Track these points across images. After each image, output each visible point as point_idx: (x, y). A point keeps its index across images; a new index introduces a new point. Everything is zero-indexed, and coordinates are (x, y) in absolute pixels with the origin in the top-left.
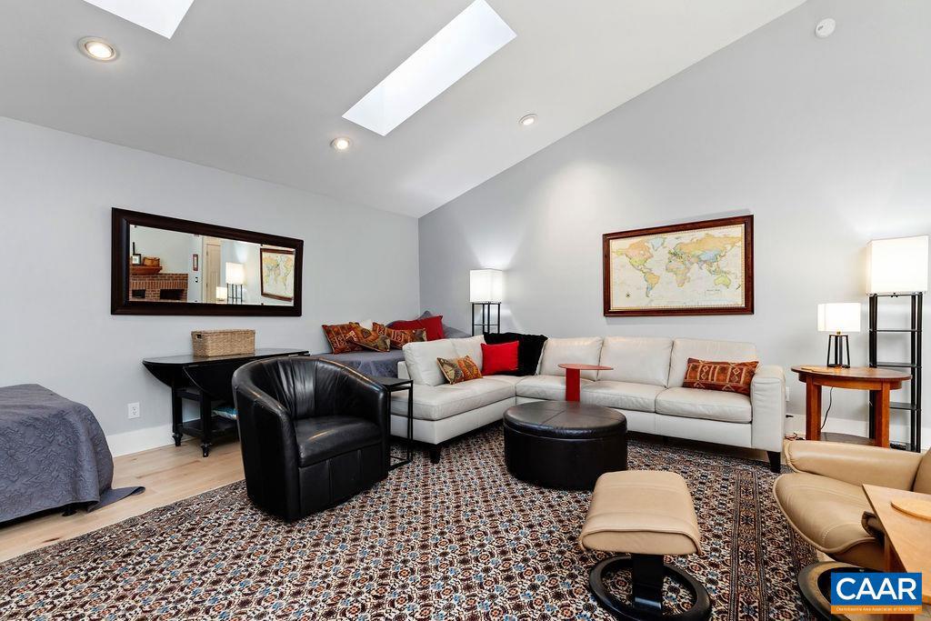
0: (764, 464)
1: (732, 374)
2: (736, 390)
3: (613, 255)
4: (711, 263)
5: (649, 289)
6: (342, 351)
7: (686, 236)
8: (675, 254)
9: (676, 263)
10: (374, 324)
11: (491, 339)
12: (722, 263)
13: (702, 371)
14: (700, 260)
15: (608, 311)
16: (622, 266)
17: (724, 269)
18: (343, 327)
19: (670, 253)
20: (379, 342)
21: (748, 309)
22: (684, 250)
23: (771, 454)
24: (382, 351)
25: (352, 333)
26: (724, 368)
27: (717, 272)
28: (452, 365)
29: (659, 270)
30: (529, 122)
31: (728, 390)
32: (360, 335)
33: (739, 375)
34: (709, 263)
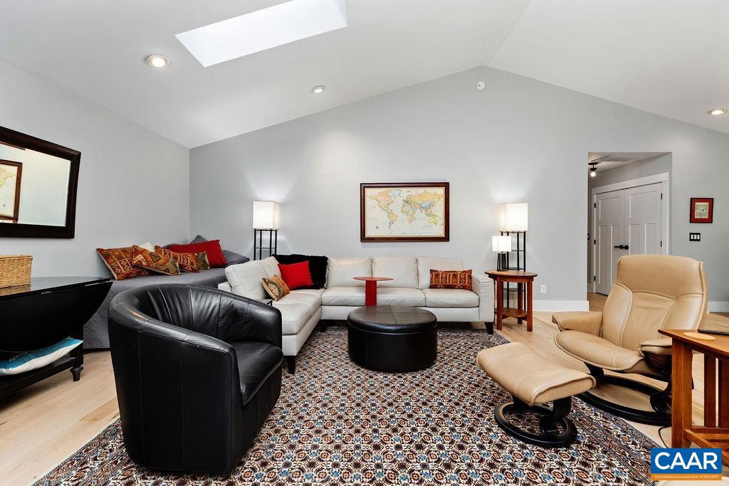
0: (483, 330)
1: (461, 278)
2: (464, 288)
3: (367, 199)
4: (427, 208)
5: (391, 223)
6: (128, 277)
7: (414, 191)
8: (407, 202)
9: (407, 208)
10: (156, 248)
11: (283, 260)
12: (433, 209)
13: (442, 278)
14: (421, 207)
15: (364, 239)
16: (374, 207)
17: (435, 214)
18: (124, 250)
19: (404, 200)
20: (169, 265)
21: (446, 238)
22: (412, 200)
23: (486, 323)
24: (173, 274)
25: (140, 257)
26: (455, 274)
27: (430, 215)
28: (274, 284)
29: (397, 212)
30: (318, 91)
31: (459, 288)
32: (150, 259)
33: (465, 278)
34: (426, 209)
